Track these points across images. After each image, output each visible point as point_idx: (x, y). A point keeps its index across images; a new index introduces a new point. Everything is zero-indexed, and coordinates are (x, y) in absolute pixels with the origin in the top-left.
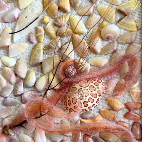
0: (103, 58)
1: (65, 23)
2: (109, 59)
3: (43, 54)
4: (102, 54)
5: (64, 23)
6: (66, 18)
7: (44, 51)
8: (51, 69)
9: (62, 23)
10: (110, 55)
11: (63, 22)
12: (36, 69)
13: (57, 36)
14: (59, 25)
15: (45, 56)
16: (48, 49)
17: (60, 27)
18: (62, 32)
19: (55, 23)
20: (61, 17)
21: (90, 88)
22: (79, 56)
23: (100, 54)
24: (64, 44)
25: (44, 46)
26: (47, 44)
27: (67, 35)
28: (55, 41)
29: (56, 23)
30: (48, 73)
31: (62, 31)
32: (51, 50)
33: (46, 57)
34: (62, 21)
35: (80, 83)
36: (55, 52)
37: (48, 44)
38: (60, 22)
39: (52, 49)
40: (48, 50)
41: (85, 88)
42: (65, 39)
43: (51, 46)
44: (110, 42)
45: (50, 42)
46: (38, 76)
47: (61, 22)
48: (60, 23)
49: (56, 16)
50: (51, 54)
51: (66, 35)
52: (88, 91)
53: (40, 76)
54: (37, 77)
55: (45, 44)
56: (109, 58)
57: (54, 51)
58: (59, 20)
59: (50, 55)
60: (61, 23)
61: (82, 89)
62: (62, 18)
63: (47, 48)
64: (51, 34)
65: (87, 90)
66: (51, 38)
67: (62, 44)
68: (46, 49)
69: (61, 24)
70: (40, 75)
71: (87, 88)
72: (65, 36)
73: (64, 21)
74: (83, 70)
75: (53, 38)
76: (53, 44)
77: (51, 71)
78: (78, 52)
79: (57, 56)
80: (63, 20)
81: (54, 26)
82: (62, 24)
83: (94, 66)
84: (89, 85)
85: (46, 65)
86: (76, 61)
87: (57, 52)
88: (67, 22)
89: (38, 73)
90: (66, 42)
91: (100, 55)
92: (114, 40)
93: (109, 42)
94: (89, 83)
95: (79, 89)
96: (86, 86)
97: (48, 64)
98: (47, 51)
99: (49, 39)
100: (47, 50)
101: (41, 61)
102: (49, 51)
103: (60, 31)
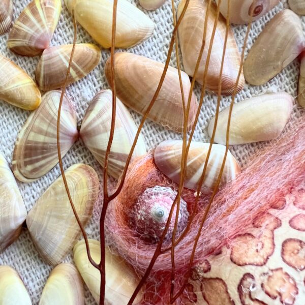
0: (267, 96)
1: (54, 28)
2: (293, 91)
3: (19, 186)
4: (252, 86)
5: (51, 29)
6: (47, 6)
7: (17, 172)
8: (73, 235)
9: (42, 31)
10: (288, 72)
11: (43, 26)
12: (12, 255)
13: (43, 92)
14: (33, 44)
15: (28, 189)
16: (28, 159)
17: (41, 51)
18: (56, 68)
19: (12, 45)
20: (28, 12)
21: (287, 257)
22: (163, 132)
23: (246, 86)
24: (83, 112)
25: (9, 152)
26: (18, 140)
27: (82, 71)
28: (41, 115)
29: (18, 43)
30: (66, 253)
31: (53, 64)
32: (44, 158)
33: (34, 193)
34: (38, 26)
35: (229, 251)
36: (62, 156)
37: (20, 136)
38: (31, 32)
39: (43, 153)
40: (31, 162)
41: (265, 269)
42: (78, 91)
43: (37, 143)
44: (263, 24)
45: (25, 128)
46: (32, 281)
47: (37, 31)
48: (32, 38)
49: (6, 17)
50: (51, 170)
51: (78, 73)
52: (286, 274)
53: (42, 278)
54: (31, 284)
55: (10, 144)
56: (287, 87)
57: (57, 155)
58: (25, 28)
59: (46, 179)
60: (37, 36)
61: (256, 276)
62: (34, 12)
63: (22, 157)
64: (18, 96)
65: (279, 274)
66: (22, 110)
67: (77, 115)
68: (22, 161)
69: (38, 41)
70: (39, 274)
71: (276, 261)
72: (77, 79)
73: (44, 21)
74: (209, 182)
75: (31, 108)
76: (40, 132)
77: (77, 238)
78: (155, 119)
79: (76, 170)
80: (39, 21)
81: (15, 60)
82: (42, 35)
83: (242, 145)
84: (274, 245)
85: (46, 228)
86: (161, 157)
87: (69, 152)
88: (61, 21)
89: (28, 270)
90: (89, 99)
91: (245, 90)
92: (277, 8)
93: (260, 26)
94: (267, 233)
95: (238, 282)
96: (264, 253)
97: (55, 220)
98: (29, 168)
99: (16, 118)
100: (26, 164)
101: (21, 221)
102: (37, 164)
103: (47, 66)
